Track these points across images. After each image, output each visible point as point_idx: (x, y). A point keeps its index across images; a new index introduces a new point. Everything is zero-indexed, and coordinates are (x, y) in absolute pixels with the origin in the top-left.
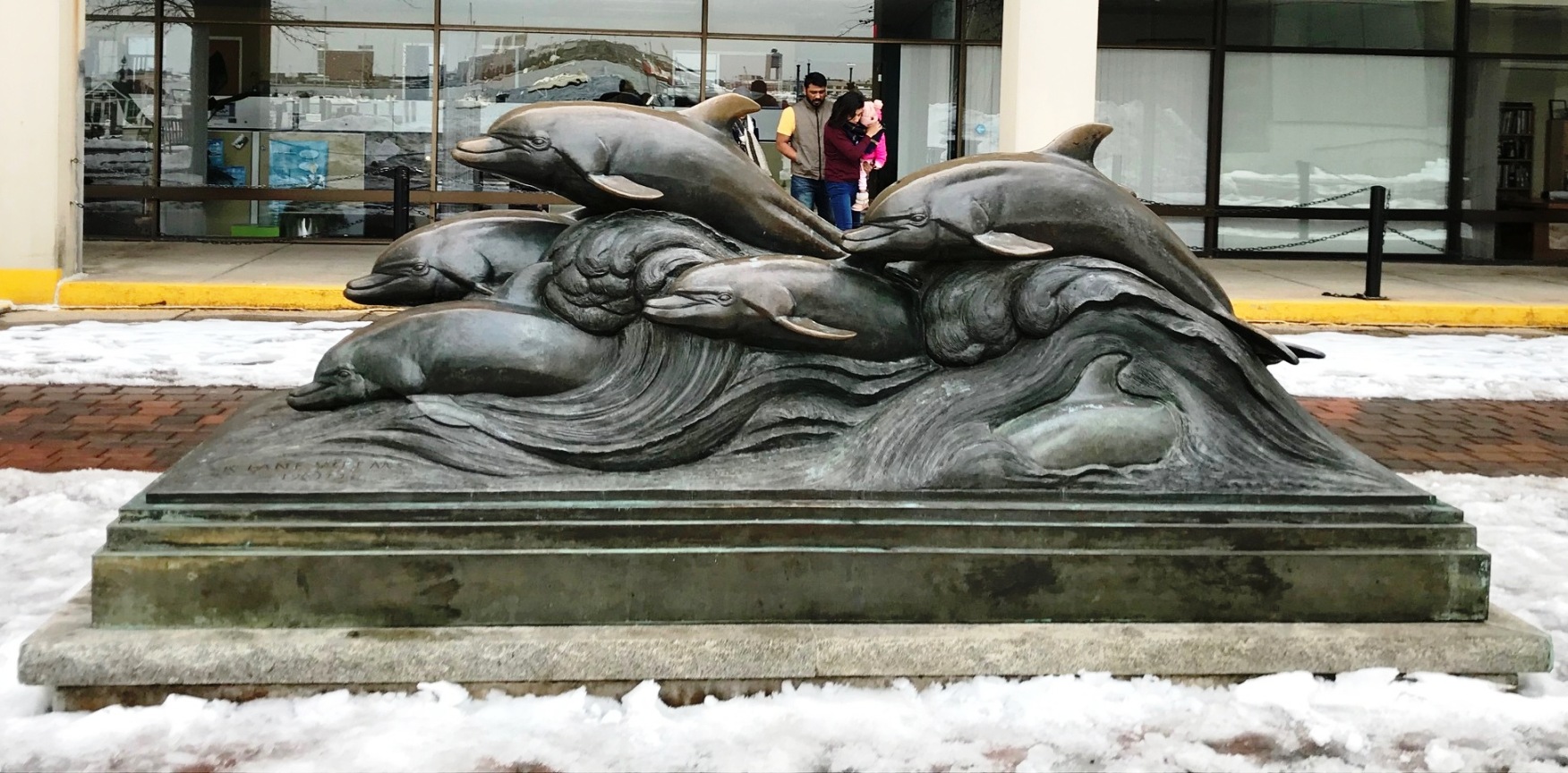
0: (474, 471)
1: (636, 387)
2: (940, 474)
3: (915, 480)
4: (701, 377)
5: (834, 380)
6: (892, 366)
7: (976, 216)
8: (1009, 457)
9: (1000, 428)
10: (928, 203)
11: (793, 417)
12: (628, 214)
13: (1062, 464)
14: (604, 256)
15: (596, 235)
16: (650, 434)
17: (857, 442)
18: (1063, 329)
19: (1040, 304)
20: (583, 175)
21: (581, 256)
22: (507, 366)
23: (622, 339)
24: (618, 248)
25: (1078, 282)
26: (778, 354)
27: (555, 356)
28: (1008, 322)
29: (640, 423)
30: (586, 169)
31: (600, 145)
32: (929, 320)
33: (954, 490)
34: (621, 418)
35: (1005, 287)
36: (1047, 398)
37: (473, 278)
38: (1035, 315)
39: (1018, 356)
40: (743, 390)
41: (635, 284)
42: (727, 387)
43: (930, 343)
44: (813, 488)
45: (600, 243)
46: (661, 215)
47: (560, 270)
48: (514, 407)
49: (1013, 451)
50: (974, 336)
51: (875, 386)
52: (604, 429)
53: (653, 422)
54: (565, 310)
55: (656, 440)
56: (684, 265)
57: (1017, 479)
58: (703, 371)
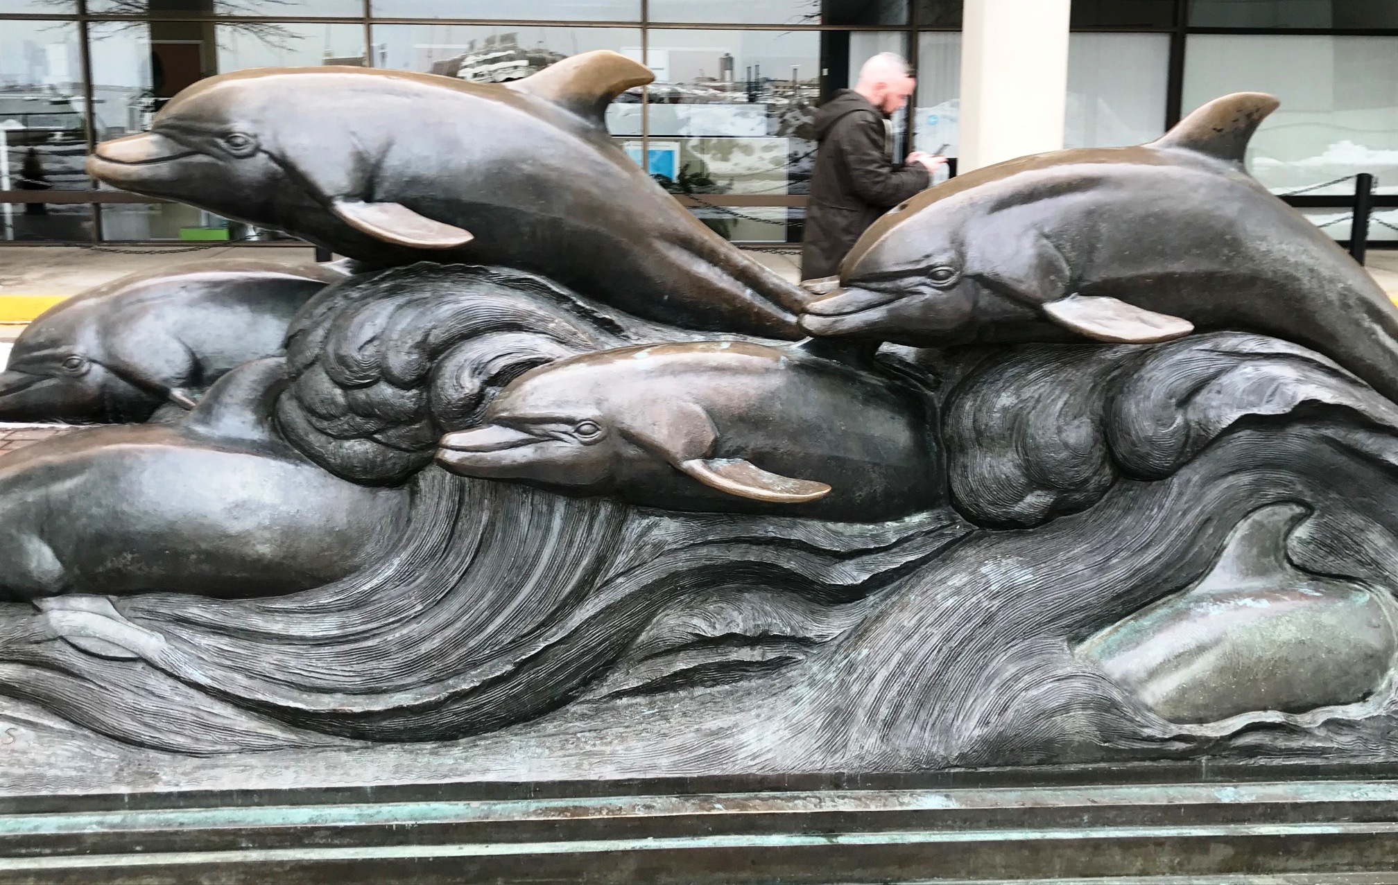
0: (141, 745)
1: (435, 583)
2: (984, 741)
3: (939, 751)
4: (549, 568)
5: (790, 563)
6: (891, 530)
7: (1046, 267)
8: (1107, 706)
9: (1087, 643)
10: (958, 244)
11: (718, 634)
12: (416, 272)
13: (1202, 714)
14: (370, 350)
15: (357, 310)
16: (457, 674)
17: (831, 676)
18: (1197, 464)
19: (1159, 422)
20: (325, 203)
21: (330, 349)
22: (204, 546)
23: (414, 493)
24: (395, 336)
25: (1225, 380)
26: (690, 518)
27: (291, 532)
28: (1098, 454)
29: (441, 653)
30: (328, 191)
31: (354, 146)
32: (955, 447)
33: (1009, 768)
34: (407, 644)
35: (1093, 388)
36: (1169, 586)
37: (166, 380)
38: (1149, 441)
39: (1116, 512)
40: (625, 587)
41: (429, 400)
42: (598, 582)
43: (957, 487)
44: (754, 770)
45: (361, 326)
46: (475, 272)
47: (299, 373)
48: (219, 619)
49: (1116, 695)
50: (1037, 477)
51: (862, 569)
52: (374, 664)
53: (462, 651)
54: (310, 444)
55: (466, 687)
56: (517, 364)
57: (1123, 745)
58: (553, 558)
